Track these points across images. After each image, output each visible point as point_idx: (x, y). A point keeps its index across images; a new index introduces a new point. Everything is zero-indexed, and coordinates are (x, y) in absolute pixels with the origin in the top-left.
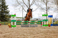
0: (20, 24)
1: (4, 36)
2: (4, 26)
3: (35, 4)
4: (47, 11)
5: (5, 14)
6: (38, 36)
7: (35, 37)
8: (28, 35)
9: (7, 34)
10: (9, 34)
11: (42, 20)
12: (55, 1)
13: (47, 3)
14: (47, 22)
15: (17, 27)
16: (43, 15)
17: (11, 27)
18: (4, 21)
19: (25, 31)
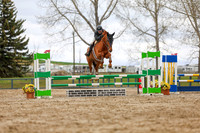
0: (66, 87)
1: (11, 128)
2: (9, 91)
3: (118, 16)
4: (157, 39)
5: (12, 51)
6: (126, 129)
7: (116, 130)
8: (94, 122)
9: (20, 120)
10: (25, 120)
11: (140, 73)
12: (186, 5)
13: (157, 11)
14: (157, 78)
15: (55, 96)
16: (144, 55)
17: (33, 97)
18: (10, 76)
19: (81, 109)
